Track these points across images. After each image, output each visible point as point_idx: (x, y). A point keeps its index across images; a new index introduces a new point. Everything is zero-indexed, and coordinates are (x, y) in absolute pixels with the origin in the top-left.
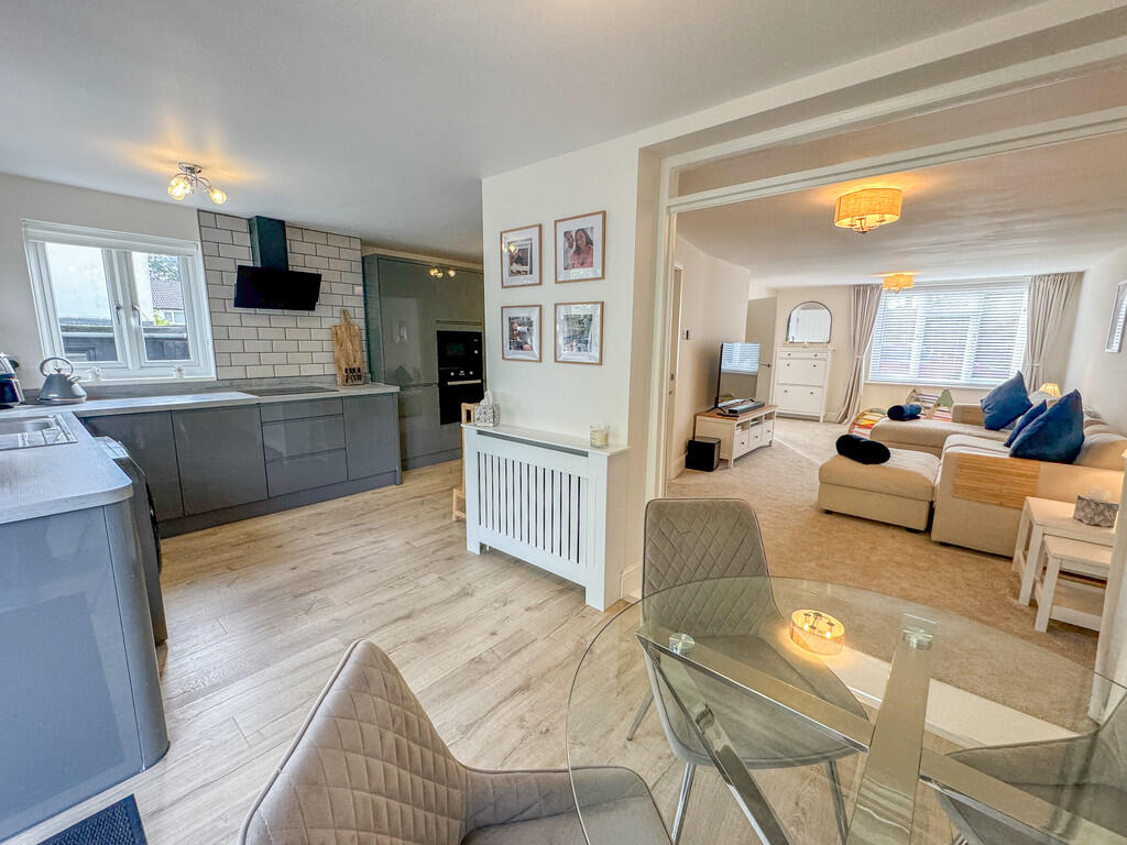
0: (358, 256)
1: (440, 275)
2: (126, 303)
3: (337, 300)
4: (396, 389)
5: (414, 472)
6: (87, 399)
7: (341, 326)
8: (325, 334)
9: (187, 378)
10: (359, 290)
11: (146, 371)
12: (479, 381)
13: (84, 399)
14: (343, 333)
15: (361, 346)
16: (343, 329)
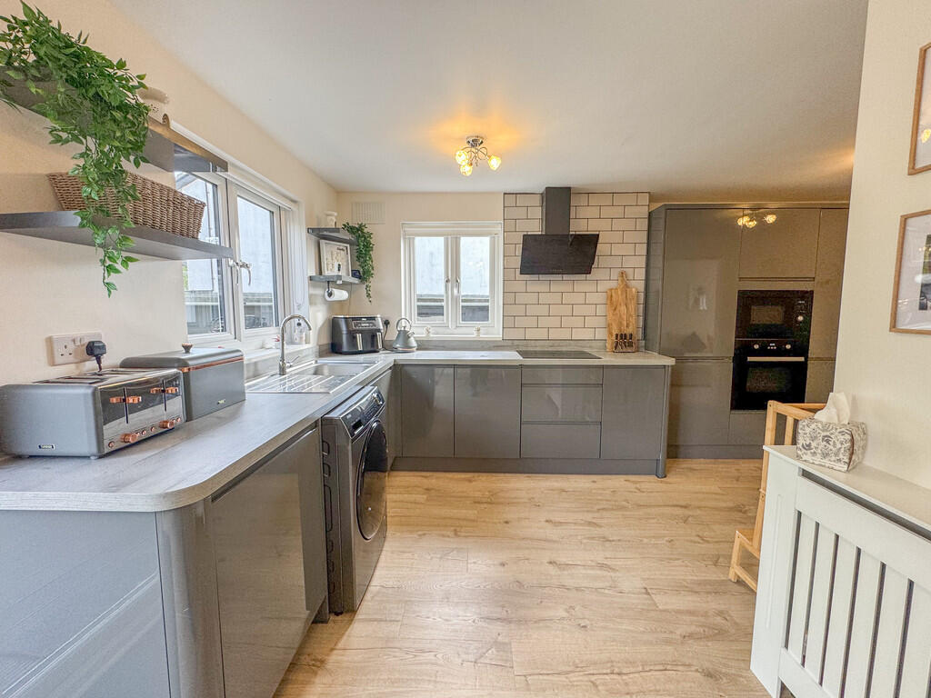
0: (644, 211)
1: (752, 224)
2: (453, 277)
3: (616, 262)
4: (670, 361)
5: (685, 464)
6: (417, 349)
7: (616, 289)
8: (601, 298)
9: (483, 336)
10: (642, 250)
11: (459, 330)
12: (802, 359)
13: (415, 349)
14: (619, 297)
15: (637, 310)
16: (620, 292)
